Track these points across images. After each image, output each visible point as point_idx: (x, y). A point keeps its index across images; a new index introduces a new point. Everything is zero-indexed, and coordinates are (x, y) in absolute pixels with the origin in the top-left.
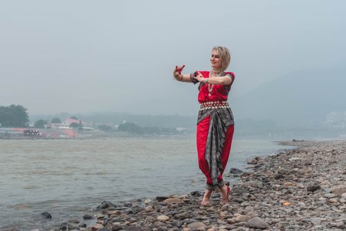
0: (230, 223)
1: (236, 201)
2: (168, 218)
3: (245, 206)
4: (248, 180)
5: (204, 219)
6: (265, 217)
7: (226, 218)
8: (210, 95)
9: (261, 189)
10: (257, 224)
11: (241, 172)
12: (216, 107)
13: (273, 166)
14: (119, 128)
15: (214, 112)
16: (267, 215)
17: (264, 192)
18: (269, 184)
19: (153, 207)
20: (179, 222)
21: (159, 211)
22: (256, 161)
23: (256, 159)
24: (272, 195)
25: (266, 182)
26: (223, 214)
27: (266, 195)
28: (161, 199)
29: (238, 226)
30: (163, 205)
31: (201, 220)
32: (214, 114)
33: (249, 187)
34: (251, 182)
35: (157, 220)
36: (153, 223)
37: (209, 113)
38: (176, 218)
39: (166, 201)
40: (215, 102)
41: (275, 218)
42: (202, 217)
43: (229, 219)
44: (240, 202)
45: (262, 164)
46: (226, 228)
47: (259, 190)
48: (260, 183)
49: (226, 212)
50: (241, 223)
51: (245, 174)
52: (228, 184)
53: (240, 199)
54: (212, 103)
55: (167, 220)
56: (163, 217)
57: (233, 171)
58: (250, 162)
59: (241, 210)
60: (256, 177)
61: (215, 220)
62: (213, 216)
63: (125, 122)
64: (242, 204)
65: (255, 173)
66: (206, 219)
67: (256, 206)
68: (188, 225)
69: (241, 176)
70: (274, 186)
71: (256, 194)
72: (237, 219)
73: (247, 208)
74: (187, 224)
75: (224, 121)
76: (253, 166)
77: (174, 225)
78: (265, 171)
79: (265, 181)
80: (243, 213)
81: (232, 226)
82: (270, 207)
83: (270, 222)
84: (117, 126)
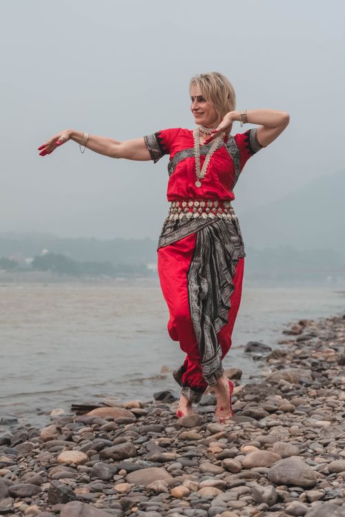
0: (229, 469)
1: (250, 414)
2: (84, 456)
3: (269, 427)
4: (280, 367)
5: (169, 460)
6: (315, 454)
7: (222, 458)
8: (198, 184)
9: (308, 386)
10: (292, 475)
11: (267, 349)
12: (211, 216)
13: (335, 337)
14: (33, 263)
15: (206, 225)
16: (320, 449)
17: (313, 392)
18: (326, 376)
19: (59, 429)
20: (106, 469)
21: (70, 439)
22: (300, 327)
23: (302, 323)
24: (331, 399)
25: (319, 371)
26: (215, 446)
27: (317, 401)
28: (82, 409)
29: (248, 477)
30: (85, 424)
31: (161, 461)
32: (207, 230)
33: (282, 381)
34: (288, 370)
35: (58, 463)
36: (47, 469)
37: (194, 226)
38: (104, 457)
39: (92, 414)
40: (210, 204)
41: (336, 457)
42: (167, 455)
43: (228, 461)
44: (259, 417)
45: (313, 335)
46: (217, 486)
47: (302, 387)
48: (306, 374)
49: (223, 442)
50: (254, 470)
51: (276, 355)
52: (237, 376)
53: (258, 410)
54: (203, 204)
55: (82, 463)
56: (72, 455)
57: (252, 347)
58: (289, 329)
59: (258, 436)
60: (299, 360)
61: (195, 461)
62: (192, 450)
63: (45, 251)
64: (263, 423)
65: (298, 352)
66: (175, 460)
67: (295, 427)
68: (130, 476)
69: (268, 359)
70: (335, 379)
71: (296, 399)
72: (247, 460)
73: (274, 431)
74: (129, 472)
75: (229, 247)
76: (294, 338)
77: (94, 474)
78: (318, 348)
79: (317, 368)
80: (263, 445)
81: (232, 479)
82: (325, 431)
83: (326, 469)
84: (29, 260)
